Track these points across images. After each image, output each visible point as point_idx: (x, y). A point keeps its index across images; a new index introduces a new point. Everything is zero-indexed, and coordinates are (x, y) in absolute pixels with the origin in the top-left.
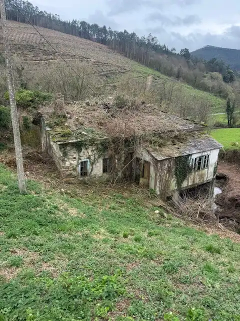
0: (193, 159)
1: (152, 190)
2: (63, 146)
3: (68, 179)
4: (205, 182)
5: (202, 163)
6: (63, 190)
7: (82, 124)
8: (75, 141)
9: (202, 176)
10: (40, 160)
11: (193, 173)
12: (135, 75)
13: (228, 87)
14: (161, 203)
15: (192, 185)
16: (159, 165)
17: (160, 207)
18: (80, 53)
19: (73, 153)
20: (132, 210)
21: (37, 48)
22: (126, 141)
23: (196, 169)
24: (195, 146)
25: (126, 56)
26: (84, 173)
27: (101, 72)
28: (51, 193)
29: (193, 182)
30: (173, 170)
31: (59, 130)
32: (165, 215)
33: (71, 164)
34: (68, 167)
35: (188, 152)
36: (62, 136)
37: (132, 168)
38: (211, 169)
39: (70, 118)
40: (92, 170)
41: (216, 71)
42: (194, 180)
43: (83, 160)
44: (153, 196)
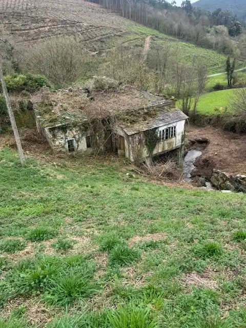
0: (160, 132)
1: (127, 158)
2: (52, 130)
3: (59, 155)
4: (174, 149)
5: (170, 133)
6: (55, 163)
7: (65, 110)
8: (60, 125)
9: (170, 144)
10: (35, 141)
11: (162, 143)
12: (131, 37)
13: (233, 42)
14: (133, 167)
15: (162, 152)
16: (130, 139)
17: (132, 170)
18: (70, 17)
19: (60, 135)
20: (109, 174)
21: (25, 15)
22: (103, 121)
23: (165, 139)
24: (163, 119)
25: (121, 15)
26: (71, 148)
27: (95, 38)
28: (45, 166)
29: (163, 149)
30: (144, 141)
31: (47, 116)
32: (134, 176)
33: (60, 143)
34: (58, 146)
35: (155, 126)
36: (50, 122)
37: (112, 143)
38: (179, 137)
39: (56, 105)
40: (78, 146)
41: (221, 24)
42: (163, 147)
43: (69, 139)
44: (128, 163)
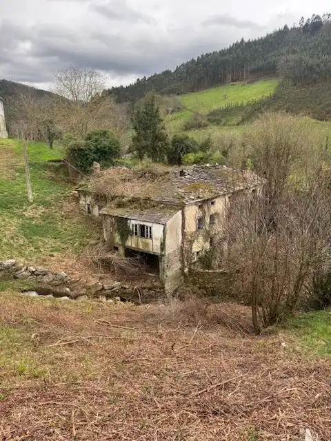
0: (133, 225)
4: (152, 253)
9: (146, 245)
23: (138, 235)
29: (137, 246)
35: (125, 217)
38: (157, 243)
40: (93, 211)
